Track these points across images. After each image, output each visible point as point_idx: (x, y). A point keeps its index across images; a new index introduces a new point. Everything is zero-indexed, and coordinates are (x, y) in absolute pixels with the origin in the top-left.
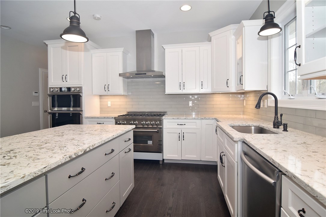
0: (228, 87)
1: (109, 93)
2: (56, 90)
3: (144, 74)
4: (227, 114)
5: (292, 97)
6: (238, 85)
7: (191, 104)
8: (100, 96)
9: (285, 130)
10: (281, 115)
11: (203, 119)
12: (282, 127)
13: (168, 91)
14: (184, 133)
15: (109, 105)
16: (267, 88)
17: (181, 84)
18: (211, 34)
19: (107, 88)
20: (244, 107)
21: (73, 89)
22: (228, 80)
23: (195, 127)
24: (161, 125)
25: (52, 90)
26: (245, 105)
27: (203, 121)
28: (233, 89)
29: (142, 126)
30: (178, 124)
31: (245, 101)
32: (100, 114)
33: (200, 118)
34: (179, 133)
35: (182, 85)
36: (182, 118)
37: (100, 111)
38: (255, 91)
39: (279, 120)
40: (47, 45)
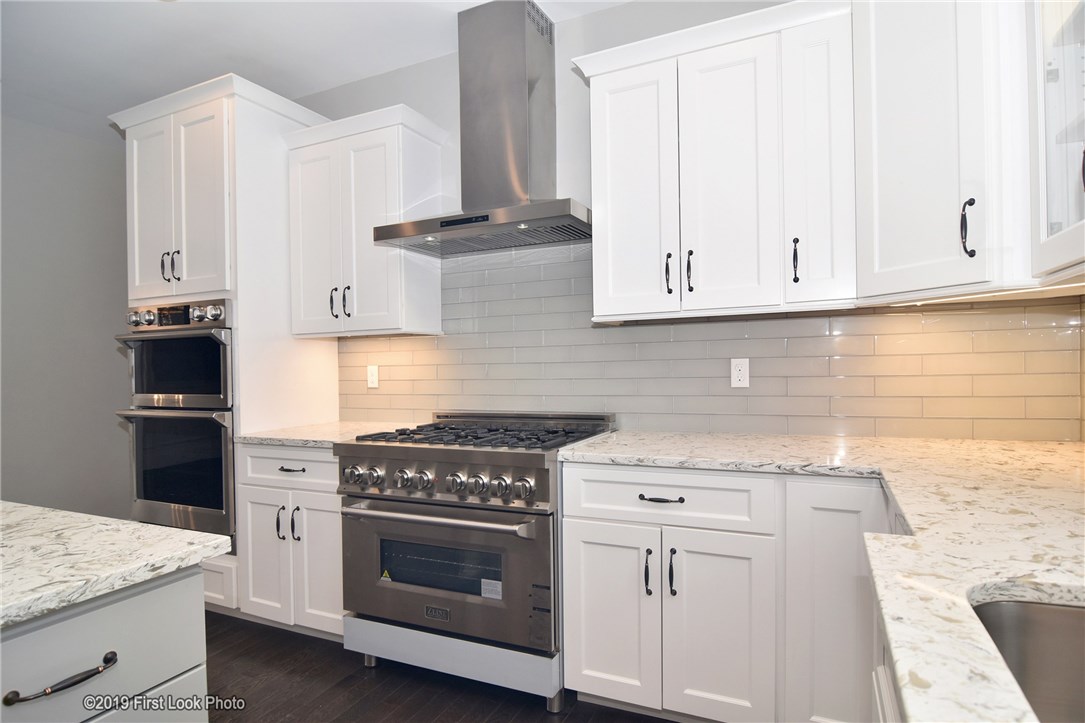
0: (972, 254)
2: (145, 318)
3: (477, 219)
4: (963, 438)
7: (740, 373)
8: (340, 339)
11: (792, 473)
13: (608, 304)
14: (673, 551)
15: (373, 380)
17: (674, 263)
19: (339, 301)
21: (195, 313)
22: (971, 202)
23: (747, 519)
24: (546, 499)
25: (133, 318)
27: (793, 483)
28: (1010, 262)
29: (453, 498)
30: (642, 497)
32: (342, 419)
33: (772, 468)
34: (649, 552)
35: (678, 269)
36: (662, 461)
37: (341, 408)
40: (123, 133)
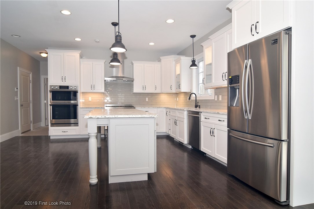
0: (171, 90)
1: (95, 91)
2: (57, 87)
3: (121, 79)
5: (201, 95)
6: (177, 89)
7: (147, 99)
9: (199, 108)
10: (198, 102)
11: (158, 108)
12: (198, 107)
13: (135, 91)
15: (90, 100)
16: (191, 91)
17: (144, 86)
18: (161, 58)
19: (93, 87)
20: (177, 101)
21: (71, 88)
22: (172, 85)
25: (52, 87)
26: (178, 100)
28: (174, 91)
31: (178, 98)
36: (146, 107)
37: (83, 104)
38: (184, 92)
39: (197, 104)
